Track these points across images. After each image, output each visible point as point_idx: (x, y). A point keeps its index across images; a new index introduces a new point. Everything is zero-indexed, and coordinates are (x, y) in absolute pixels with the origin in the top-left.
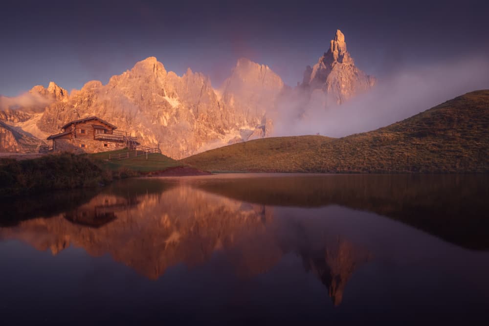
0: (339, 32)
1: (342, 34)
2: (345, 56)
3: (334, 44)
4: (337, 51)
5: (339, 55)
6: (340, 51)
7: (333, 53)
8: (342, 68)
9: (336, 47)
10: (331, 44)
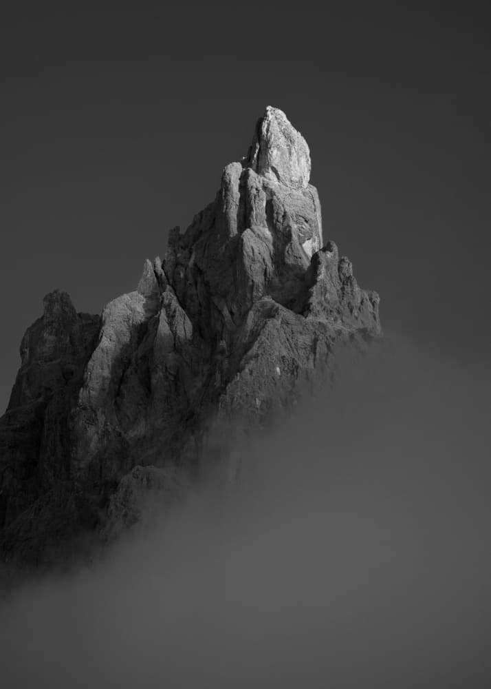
0: (277, 121)
1: (296, 134)
2: (322, 275)
3: (244, 187)
4: (268, 233)
5: (279, 257)
6: (283, 237)
7: (238, 244)
8: (313, 349)
9: (260, 207)
10: (225, 185)
